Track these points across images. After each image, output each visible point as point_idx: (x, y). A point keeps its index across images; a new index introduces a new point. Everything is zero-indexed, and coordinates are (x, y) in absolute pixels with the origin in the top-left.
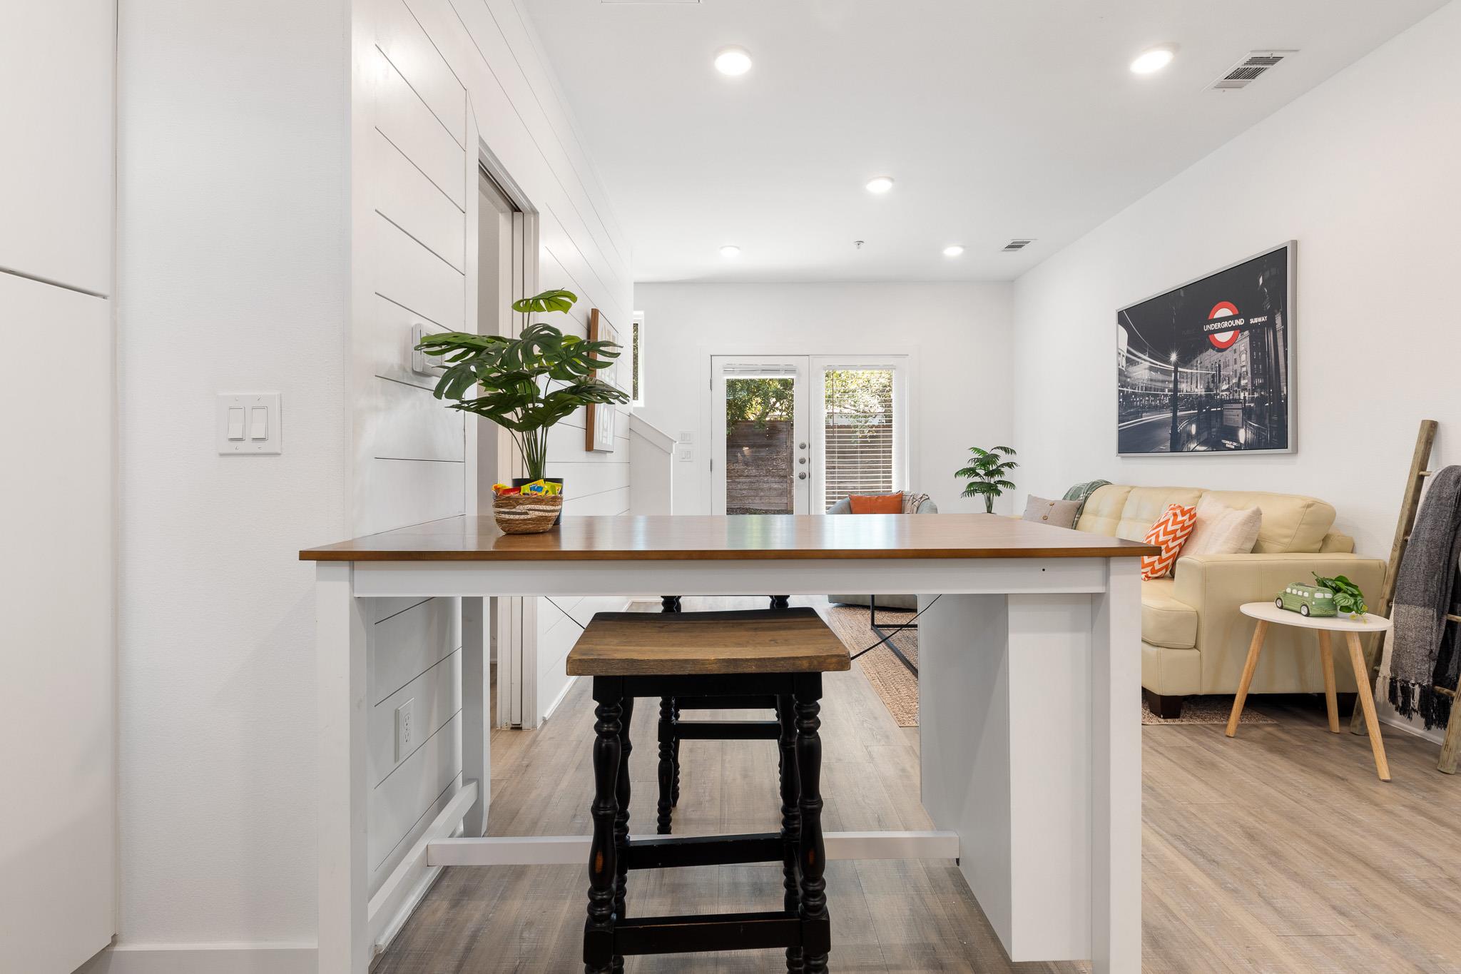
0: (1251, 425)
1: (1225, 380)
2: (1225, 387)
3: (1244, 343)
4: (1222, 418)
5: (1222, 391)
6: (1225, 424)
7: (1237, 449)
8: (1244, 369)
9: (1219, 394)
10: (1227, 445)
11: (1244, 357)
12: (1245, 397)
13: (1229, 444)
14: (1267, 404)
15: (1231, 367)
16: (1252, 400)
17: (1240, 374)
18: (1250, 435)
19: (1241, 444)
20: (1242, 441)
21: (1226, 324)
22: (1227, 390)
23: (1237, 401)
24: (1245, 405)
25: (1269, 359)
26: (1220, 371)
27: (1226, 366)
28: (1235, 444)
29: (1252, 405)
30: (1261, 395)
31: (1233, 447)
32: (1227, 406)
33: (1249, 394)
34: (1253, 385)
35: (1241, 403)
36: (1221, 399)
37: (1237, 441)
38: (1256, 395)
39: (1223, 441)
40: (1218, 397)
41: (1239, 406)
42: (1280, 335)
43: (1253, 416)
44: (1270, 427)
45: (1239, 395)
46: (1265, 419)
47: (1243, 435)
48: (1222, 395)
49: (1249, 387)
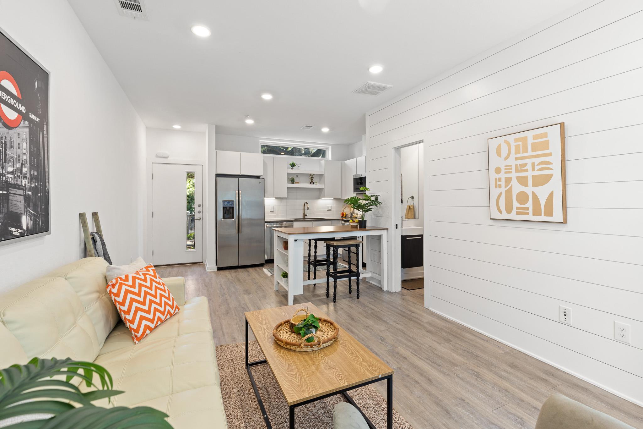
0: (30, 212)
1: (10, 161)
2: (10, 169)
3: (24, 131)
4: (8, 203)
5: (8, 173)
6: (11, 210)
7: (22, 235)
8: (25, 157)
9: (5, 176)
10: (14, 233)
11: (25, 144)
12: (25, 184)
13: (16, 231)
14: (39, 195)
15: (15, 150)
16: (31, 189)
17: (22, 161)
18: (29, 222)
19: (24, 230)
20: (25, 228)
21: (11, 101)
22: (12, 173)
23: (19, 187)
24: (25, 193)
25: (40, 157)
26: (6, 150)
27: (12, 147)
28: (20, 231)
29: (30, 193)
30: (35, 185)
31: (18, 234)
32: (12, 190)
33: (28, 183)
34: (31, 175)
35: (23, 189)
36: (7, 181)
37: (20, 227)
38: (33, 185)
39: (10, 228)
40: (4, 178)
41: (21, 192)
42: (46, 139)
43: (31, 203)
44: (41, 213)
45: (22, 182)
46: (38, 207)
47: (25, 221)
48: (8, 177)
49: (28, 176)
